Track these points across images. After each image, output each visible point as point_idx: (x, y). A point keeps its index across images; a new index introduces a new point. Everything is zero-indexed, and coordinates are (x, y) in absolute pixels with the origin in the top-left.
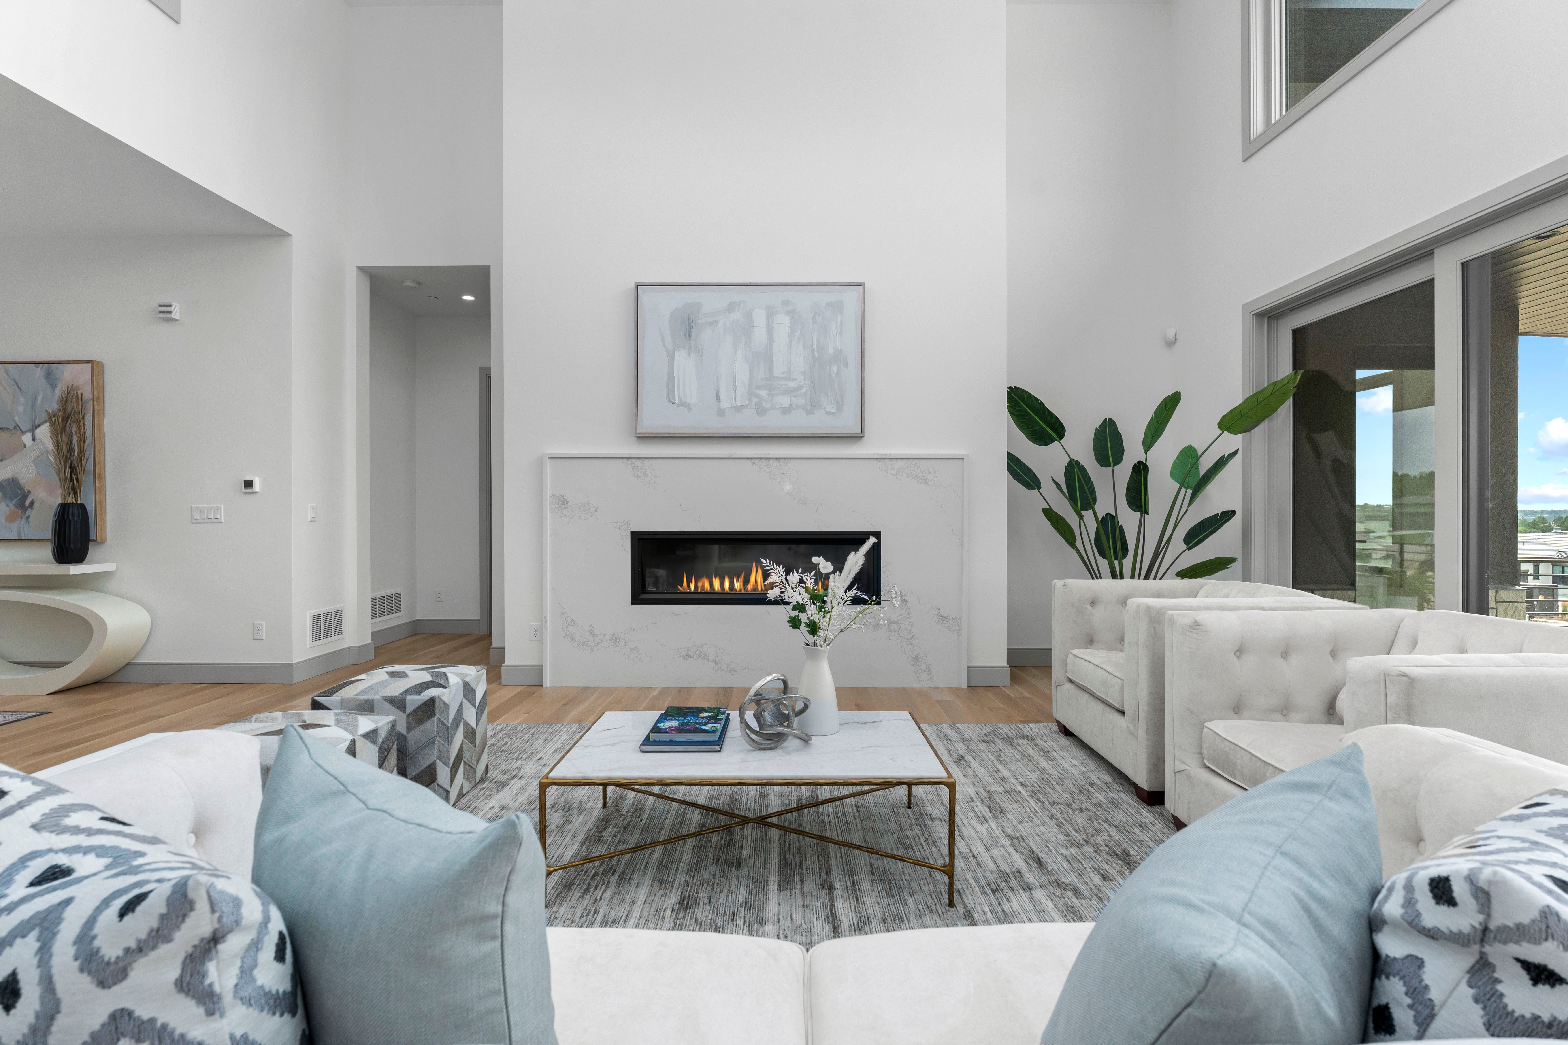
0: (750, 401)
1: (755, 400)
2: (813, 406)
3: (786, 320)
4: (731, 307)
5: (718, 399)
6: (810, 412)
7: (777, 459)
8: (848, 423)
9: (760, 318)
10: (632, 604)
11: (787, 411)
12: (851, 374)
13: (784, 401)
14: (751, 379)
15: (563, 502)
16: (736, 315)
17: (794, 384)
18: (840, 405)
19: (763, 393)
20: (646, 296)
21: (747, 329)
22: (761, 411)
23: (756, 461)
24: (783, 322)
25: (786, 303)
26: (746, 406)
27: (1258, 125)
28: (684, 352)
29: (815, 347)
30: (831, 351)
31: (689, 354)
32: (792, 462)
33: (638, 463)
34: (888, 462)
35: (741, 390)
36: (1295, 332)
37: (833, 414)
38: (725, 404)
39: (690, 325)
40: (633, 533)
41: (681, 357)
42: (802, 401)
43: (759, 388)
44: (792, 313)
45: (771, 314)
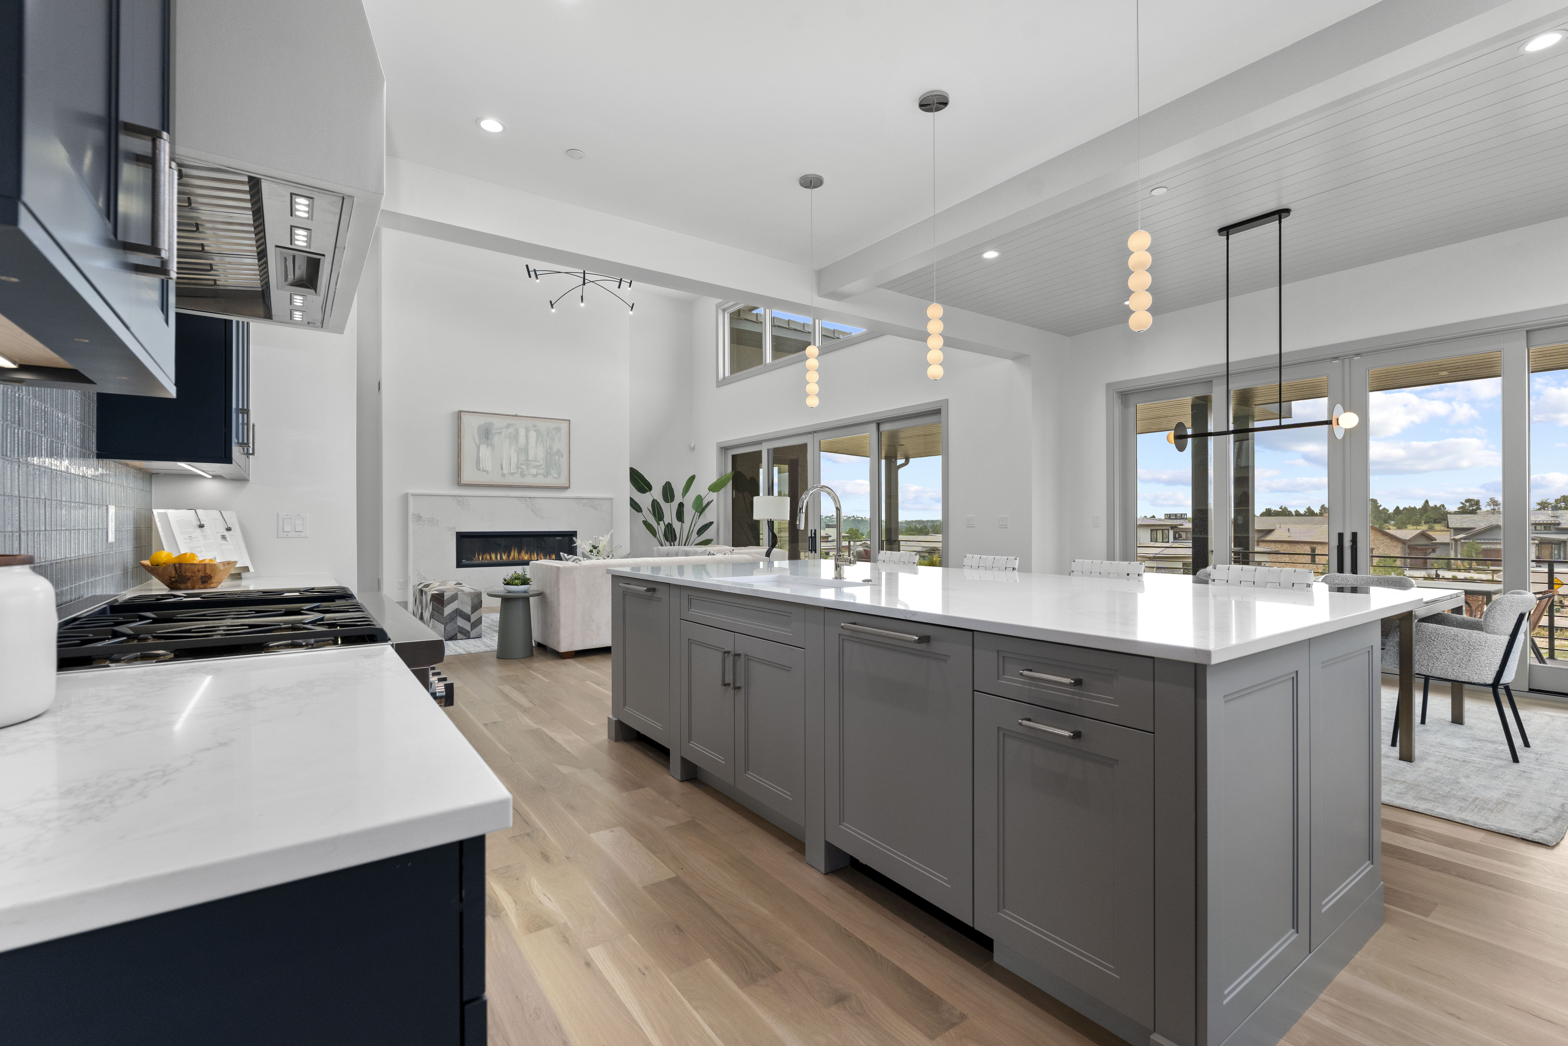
0: (518, 471)
1: (520, 470)
2: (547, 474)
3: (535, 434)
4: (508, 426)
5: (502, 469)
6: (546, 477)
7: (529, 497)
8: (563, 482)
9: (522, 432)
10: (457, 568)
11: (535, 476)
12: (564, 461)
13: (534, 471)
14: (518, 460)
15: (419, 518)
16: (510, 430)
17: (538, 464)
18: (559, 474)
19: (524, 467)
20: (465, 418)
21: (516, 437)
22: (523, 475)
23: (520, 498)
24: (533, 435)
25: (534, 426)
26: (516, 473)
27: (721, 376)
28: (485, 446)
29: (548, 448)
30: (555, 450)
31: (487, 447)
32: (537, 499)
33: (460, 499)
34: (580, 500)
35: (513, 465)
36: (733, 456)
37: (556, 478)
38: (505, 471)
39: (488, 433)
40: (457, 533)
41: (483, 449)
42: (542, 471)
43: (522, 464)
44: (537, 431)
45: (527, 430)
